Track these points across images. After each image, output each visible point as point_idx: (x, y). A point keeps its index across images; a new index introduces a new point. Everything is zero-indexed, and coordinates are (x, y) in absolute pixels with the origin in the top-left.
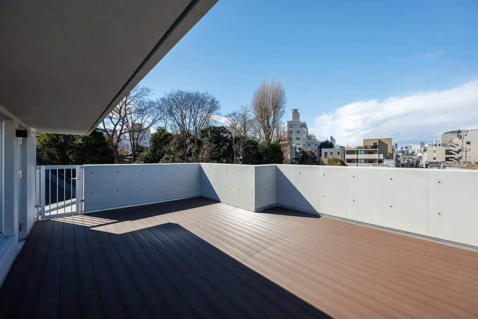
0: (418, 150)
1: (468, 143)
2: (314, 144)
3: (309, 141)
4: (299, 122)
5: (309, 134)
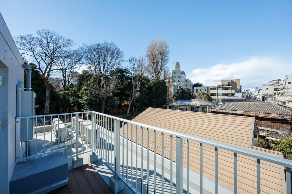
1: (289, 83)
2: (190, 85)
3: (187, 83)
4: (180, 71)
5: (186, 79)
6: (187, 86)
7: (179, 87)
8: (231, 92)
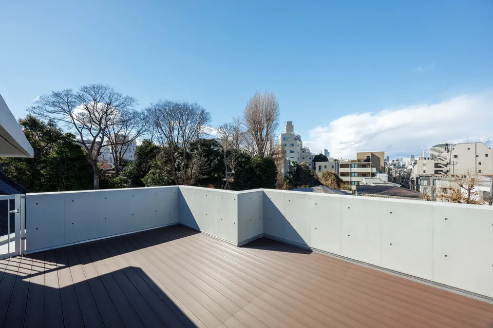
0: (408, 162)
1: (456, 156)
2: (308, 158)
3: (303, 154)
4: (293, 135)
5: (303, 147)
6: (303, 158)
7: (293, 162)
8: (370, 171)
